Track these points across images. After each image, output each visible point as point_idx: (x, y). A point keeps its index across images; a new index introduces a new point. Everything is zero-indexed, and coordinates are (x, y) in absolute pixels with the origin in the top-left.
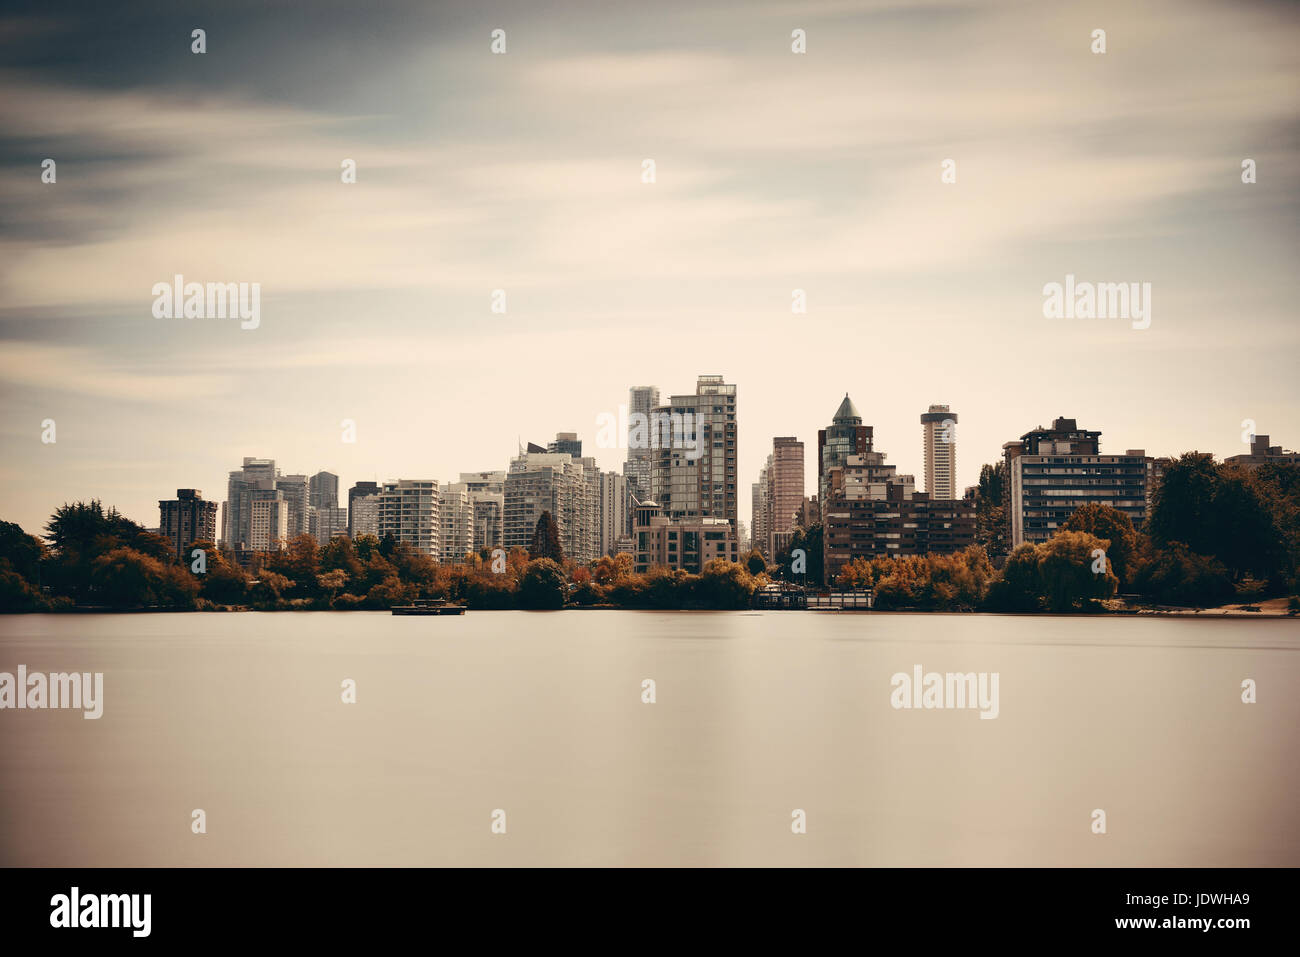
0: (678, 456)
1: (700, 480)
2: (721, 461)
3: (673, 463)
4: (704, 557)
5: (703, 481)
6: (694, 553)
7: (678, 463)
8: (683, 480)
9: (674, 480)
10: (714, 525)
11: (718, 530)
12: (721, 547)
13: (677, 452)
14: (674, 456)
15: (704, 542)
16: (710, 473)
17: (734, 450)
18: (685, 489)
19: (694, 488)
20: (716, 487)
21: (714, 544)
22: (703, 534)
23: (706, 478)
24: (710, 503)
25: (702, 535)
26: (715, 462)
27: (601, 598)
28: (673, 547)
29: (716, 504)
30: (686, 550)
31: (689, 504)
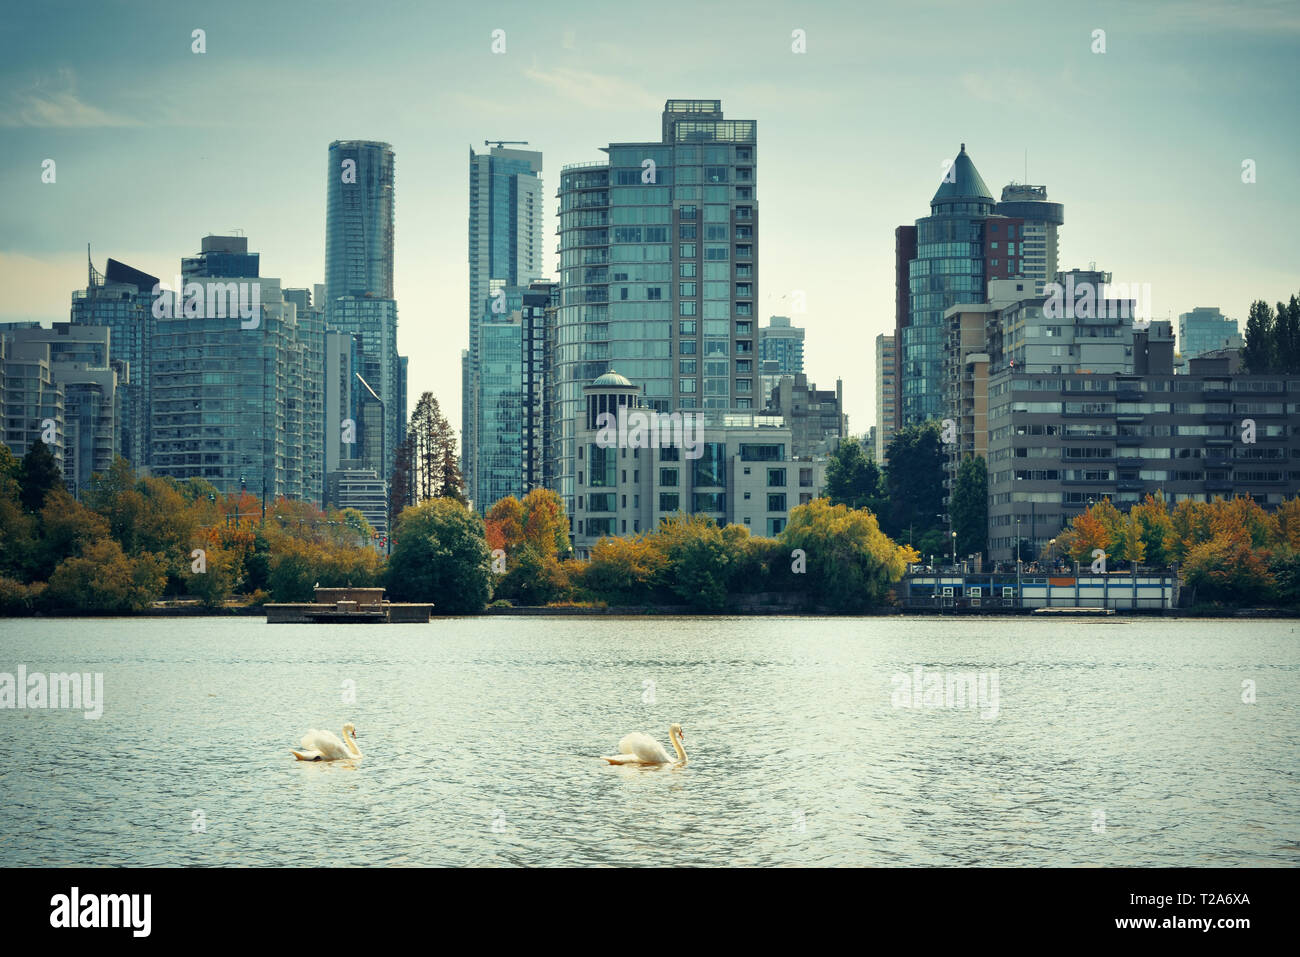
0: (625, 277)
1: (675, 331)
2: (724, 290)
3: (614, 293)
4: (738, 499)
5: (682, 333)
6: (715, 491)
7: (624, 293)
8: (638, 331)
9: (616, 332)
10: (751, 429)
11: (768, 439)
12: (777, 477)
13: (623, 269)
14: (617, 277)
15: (740, 465)
16: (698, 316)
17: (752, 266)
18: (640, 352)
19: (661, 349)
20: (712, 348)
21: (761, 469)
22: (736, 449)
23: (688, 327)
24: (698, 383)
25: (732, 451)
26: (709, 291)
27: (562, 589)
28: (669, 477)
29: (711, 385)
30: (698, 485)
31: (650, 385)
